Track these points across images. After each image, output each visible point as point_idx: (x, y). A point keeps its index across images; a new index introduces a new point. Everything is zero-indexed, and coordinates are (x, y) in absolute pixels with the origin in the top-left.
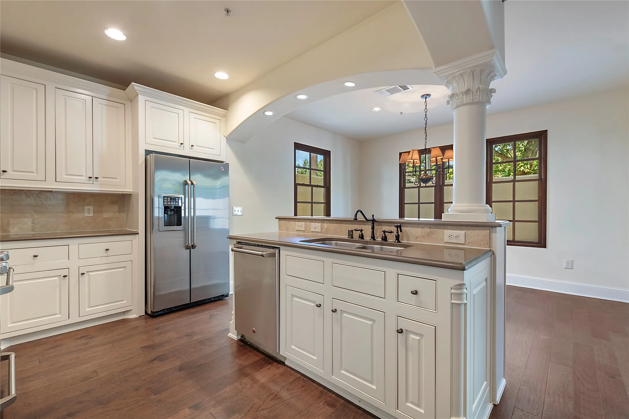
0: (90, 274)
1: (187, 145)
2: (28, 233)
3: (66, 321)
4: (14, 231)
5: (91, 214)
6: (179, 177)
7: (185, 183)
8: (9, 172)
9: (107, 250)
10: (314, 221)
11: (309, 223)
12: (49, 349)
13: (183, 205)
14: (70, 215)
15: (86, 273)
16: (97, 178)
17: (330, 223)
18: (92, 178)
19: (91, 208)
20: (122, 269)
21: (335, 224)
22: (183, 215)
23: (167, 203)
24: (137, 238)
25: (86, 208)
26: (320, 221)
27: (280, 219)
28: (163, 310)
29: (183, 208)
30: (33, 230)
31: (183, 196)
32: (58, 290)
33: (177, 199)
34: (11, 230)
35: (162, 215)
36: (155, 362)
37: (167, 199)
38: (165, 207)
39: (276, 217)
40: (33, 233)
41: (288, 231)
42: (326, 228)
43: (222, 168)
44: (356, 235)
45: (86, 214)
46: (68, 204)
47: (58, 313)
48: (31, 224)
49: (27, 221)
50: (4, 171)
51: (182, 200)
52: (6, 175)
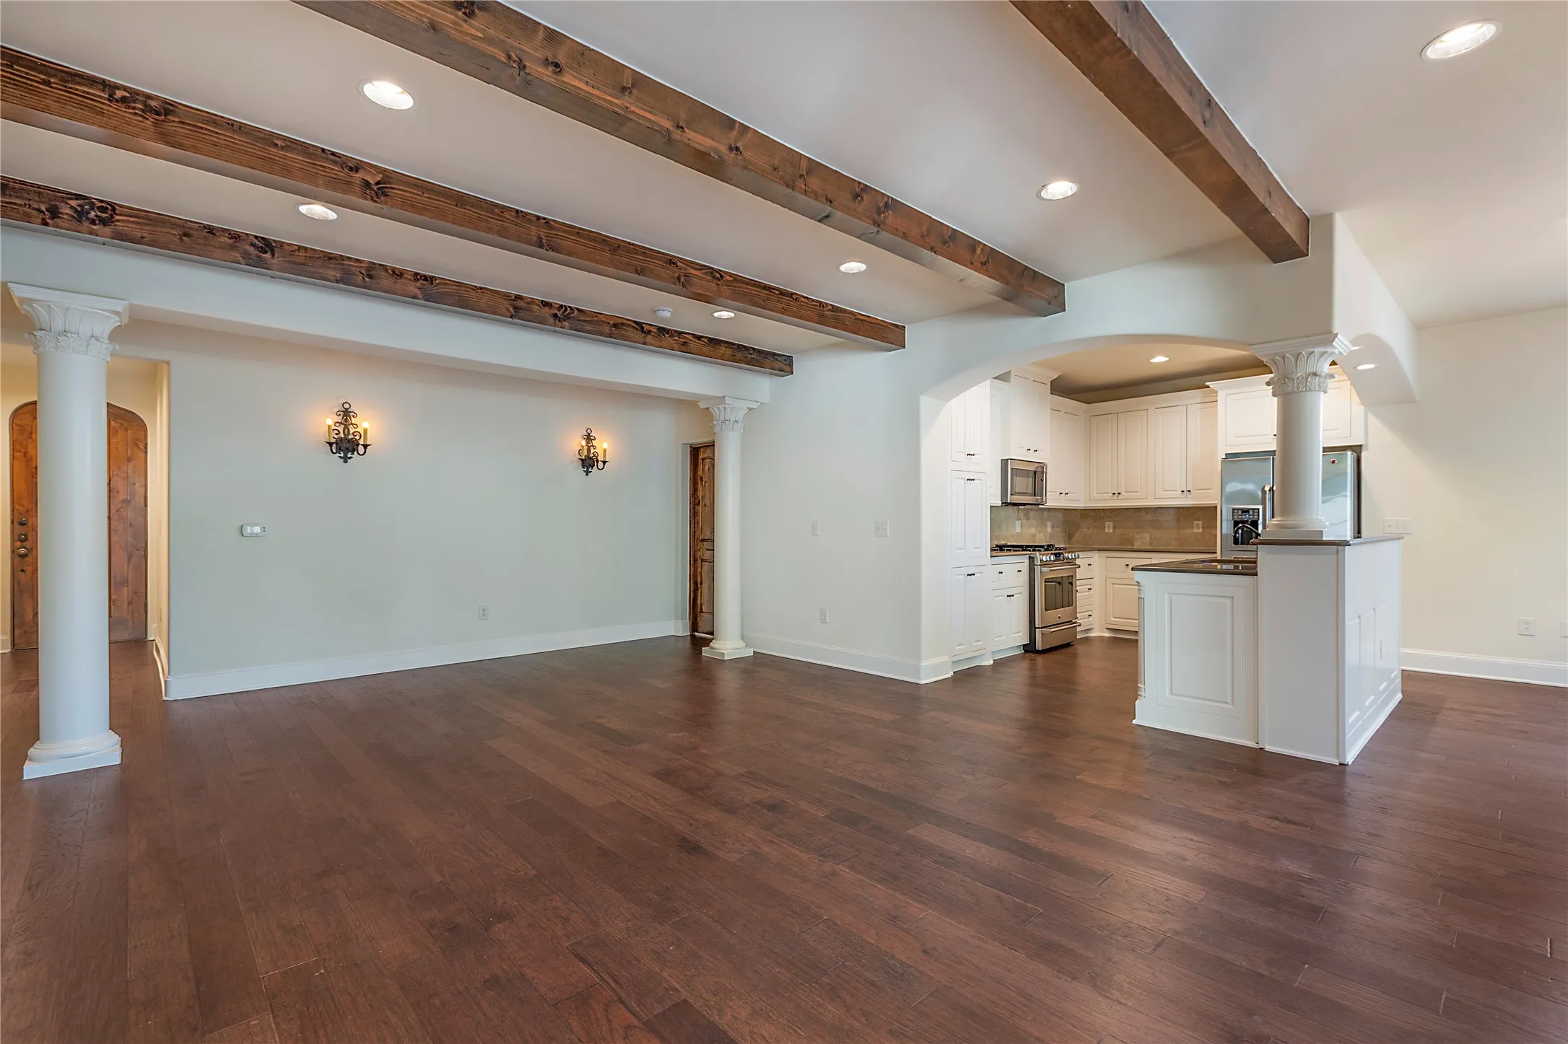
5: (1201, 530)
7: (1264, 490)
8: (1123, 493)
13: (1261, 518)
14: (1181, 530)
16: (1189, 491)
18: (1185, 491)
19: (1200, 522)
23: (1239, 517)
25: (1196, 522)
29: (1261, 521)
30: (1151, 545)
31: (1260, 507)
33: (1251, 511)
34: (1135, 543)
35: (1232, 531)
37: (1238, 512)
38: (1234, 521)
45: (1195, 530)
46: (1178, 520)
48: (1149, 539)
49: (1147, 536)
50: (1119, 493)
51: (1259, 512)
52: (1120, 497)
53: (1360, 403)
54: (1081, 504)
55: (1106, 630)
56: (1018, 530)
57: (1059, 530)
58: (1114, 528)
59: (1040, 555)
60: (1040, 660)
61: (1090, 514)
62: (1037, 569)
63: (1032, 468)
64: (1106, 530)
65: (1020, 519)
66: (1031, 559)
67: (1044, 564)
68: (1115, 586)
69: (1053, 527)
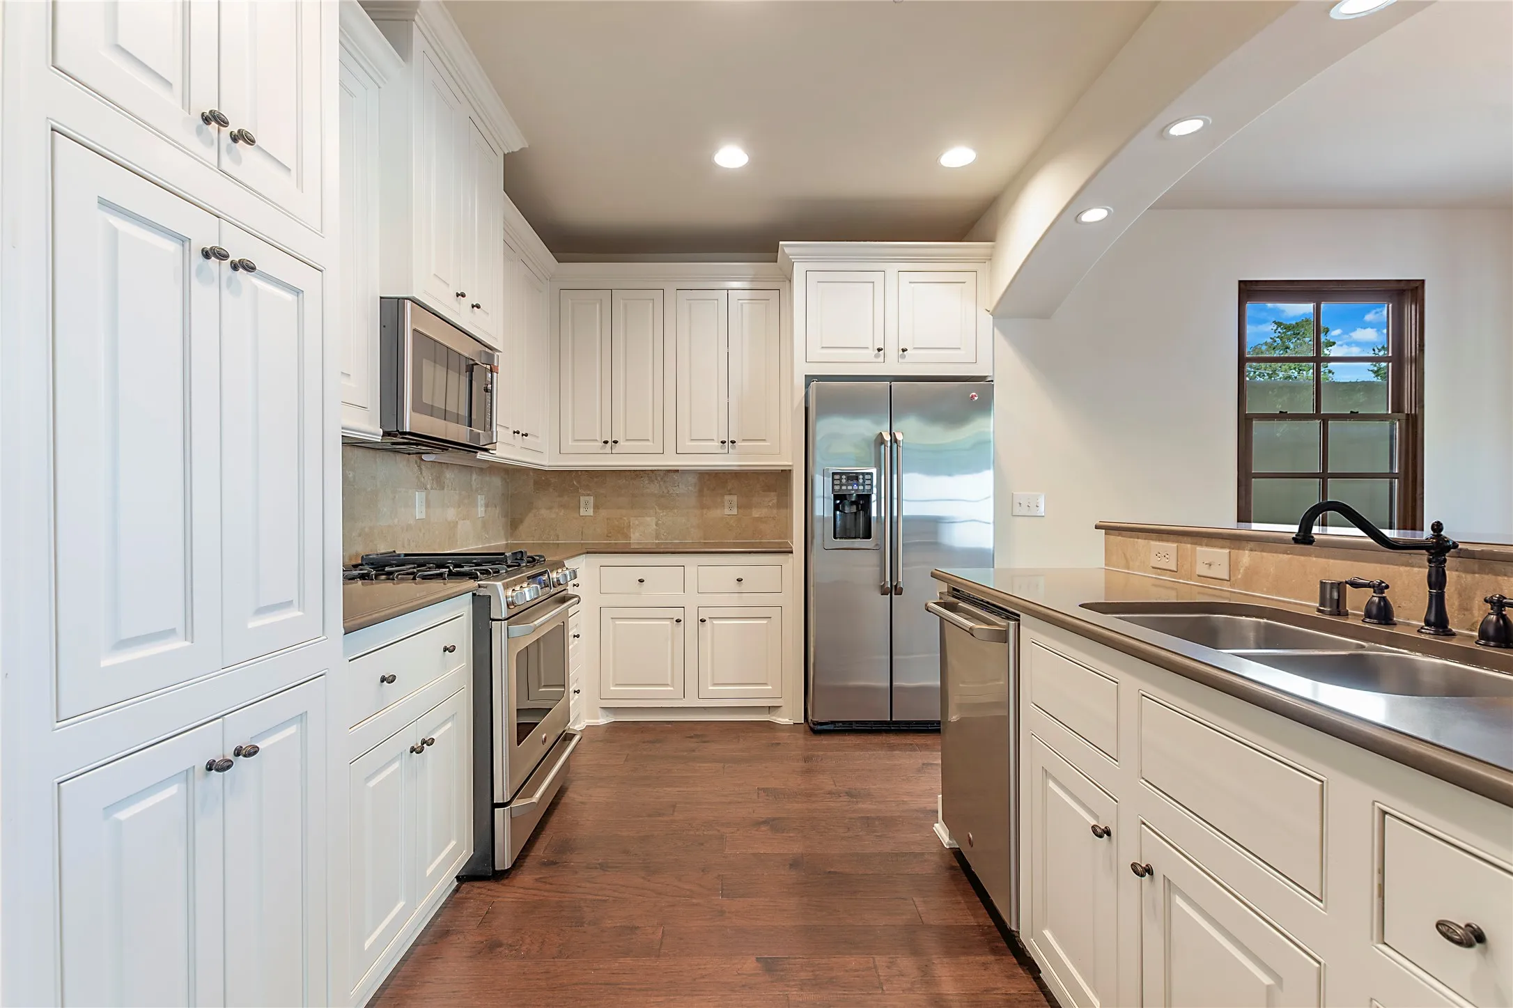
0: (715, 622)
1: (892, 351)
2: (650, 541)
3: (680, 701)
4: (636, 538)
5: (735, 511)
6: (865, 428)
7: (880, 440)
8: (621, 443)
9: (739, 580)
10: (1205, 540)
11: (1189, 546)
12: (648, 742)
13: (875, 490)
14: (705, 511)
15: (708, 621)
16: (733, 442)
17: (1263, 551)
18: (725, 442)
19: (734, 498)
20: (764, 622)
21: (1281, 556)
22: (874, 513)
23: (841, 487)
24: (791, 560)
25: (727, 498)
26: (1227, 543)
27: (1109, 529)
28: (833, 723)
29: (874, 497)
30: (657, 537)
31: (874, 471)
32: (669, 643)
33: (861, 477)
34: (632, 535)
35: (829, 513)
36: (764, 828)
37: (840, 479)
38: (836, 497)
39: (1097, 522)
40: (657, 541)
41: (1128, 569)
42: (1247, 569)
43: (974, 394)
44: (1356, 601)
45: (727, 511)
46: (701, 491)
47: (669, 683)
48: (655, 526)
49: (651, 521)
50: (616, 442)
51: (871, 480)
52: (617, 449)
53: (991, 309)
54: (547, 460)
55: (600, 712)
56: (419, 512)
57: (498, 510)
58: (596, 507)
59: (506, 587)
60: (506, 896)
61: (553, 480)
62: (499, 631)
63: (467, 349)
64: (582, 512)
65: (423, 487)
66: (481, 605)
68: (619, 622)
69: (487, 506)
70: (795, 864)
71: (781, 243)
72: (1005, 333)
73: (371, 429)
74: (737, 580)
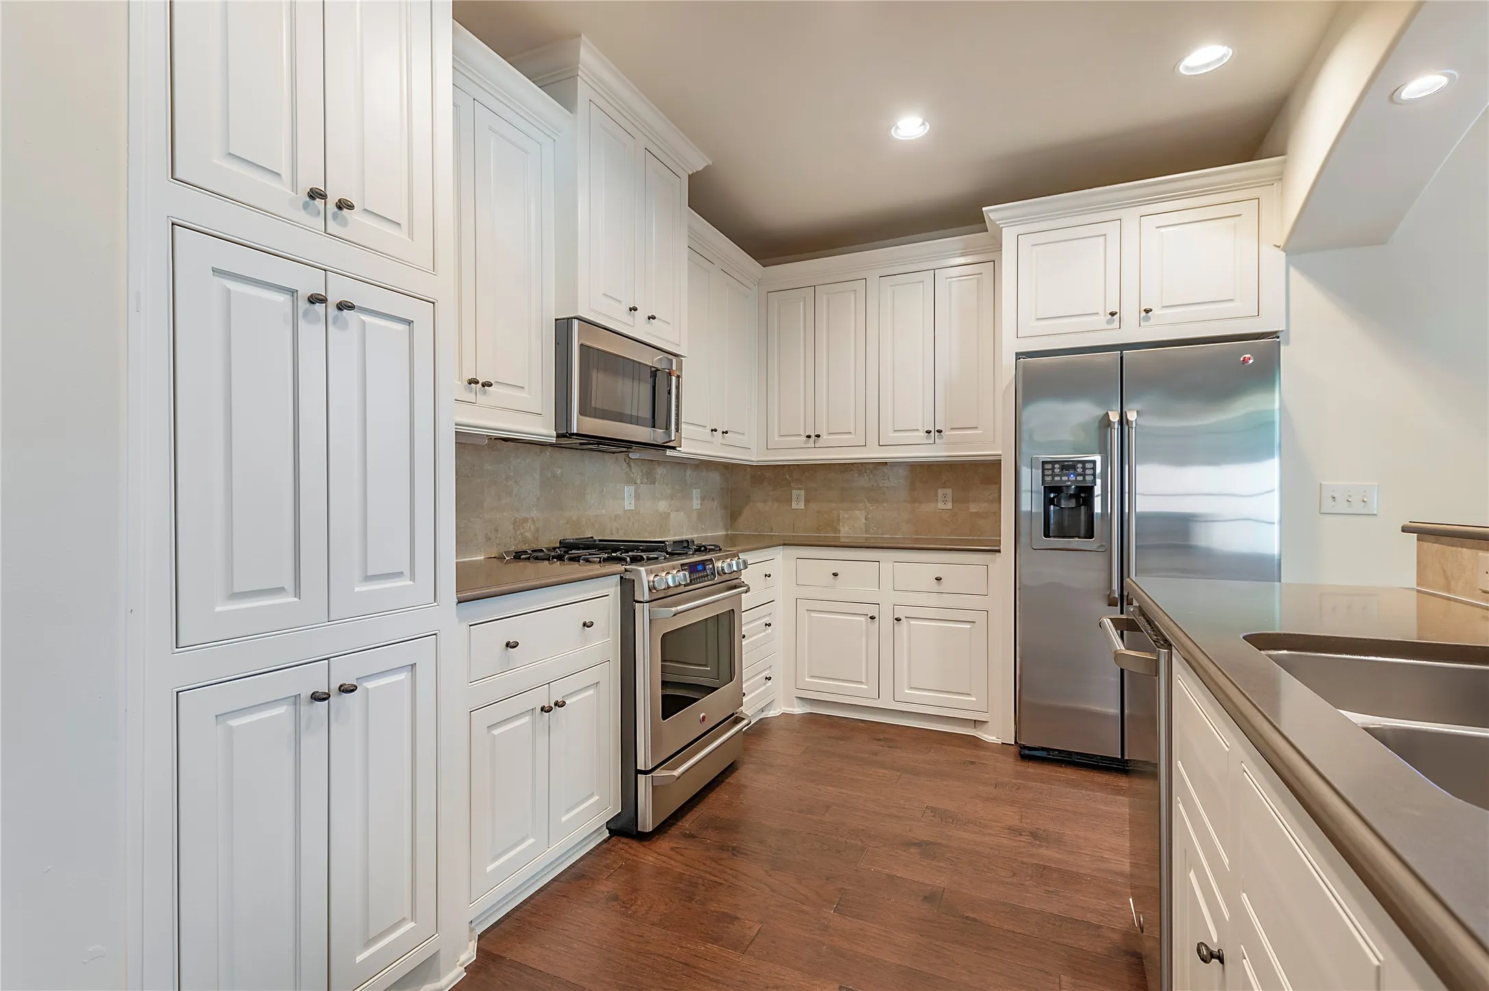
0: (910, 622)
1: (1130, 314)
2: (861, 536)
3: (875, 701)
4: (845, 532)
5: (949, 506)
6: (1084, 411)
7: (1105, 423)
8: (824, 436)
9: (938, 579)
12: (833, 738)
13: (1099, 481)
14: (917, 505)
15: (904, 620)
16: (939, 431)
18: (931, 432)
19: (949, 491)
20: (968, 626)
22: (1098, 509)
23: (1053, 479)
24: (998, 560)
25: (940, 492)
27: (1425, 533)
28: (1043, 749)
29: (1097, 490)
30: (867, 532)
31: (1097, 458)
32: (864, 640)
33: (1080, 465)
34: (842, 529)
35: (1039, 509)
36: (912, 850)
37: (1053, 469)
38: (1048, 490)
39: (1407, 523)
40: (866, 536)
41: (1449, 591)
43: (1248, 356)
45: (941, 505)
46: (912, 487)
47: (863, 681)
48: (864, 520)
49: (860, 515)
50: (818, 436)
51: (1094, 469)
52: (820, 442)
53: (1281, 243)
54: (754, 455)
55: (795, 699)
56: (629, 504)
57: (716, 503)
58: (807, 501)
59: (649, 572)
60: (649, 857)
61: (768, 475)
62: (642, 614)
64: (794, 506)
65: (632, 481)
66: (627, 586)
67: (661, 596)
68: (813, 615)
69: (703, 499)
70: (931, 898)
71: (984, 209)
72: (1306, 272)
73: (544, 429)
74: (936, 579)
